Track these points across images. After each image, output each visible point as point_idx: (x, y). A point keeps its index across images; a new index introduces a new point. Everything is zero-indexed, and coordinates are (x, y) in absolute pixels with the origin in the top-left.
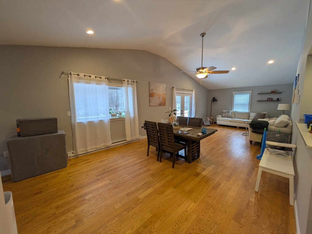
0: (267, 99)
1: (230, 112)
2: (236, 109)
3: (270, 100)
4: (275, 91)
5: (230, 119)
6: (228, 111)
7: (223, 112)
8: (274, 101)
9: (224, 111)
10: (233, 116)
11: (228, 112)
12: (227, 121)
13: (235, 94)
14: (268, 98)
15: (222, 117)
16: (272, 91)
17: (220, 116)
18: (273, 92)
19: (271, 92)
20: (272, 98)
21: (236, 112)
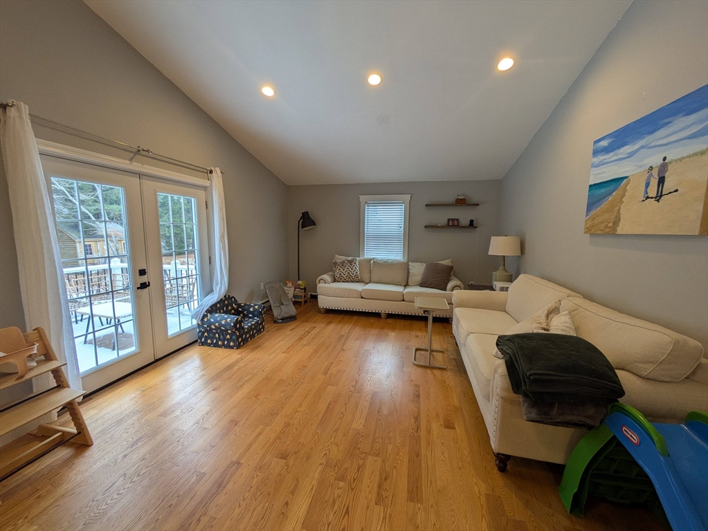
0: (446, 222)
1: (357, 264)
2: (372, 252)
3: (453, 224)
4: (464, 200)
5: (359, 287)
6: (350, 258)
7: (336, 263)
8: (464, 227)
9: (340, 258)
10: (366, 277)
11: (350, 262)
12: (350, 294)
13: (366, 203)
14: (449, 220)
15: (335, 281)
16: (459, 197)
17: (326, 277)
18: (461, 202)
19: (457, 200)
20: (458, 220)
21: (371, 260)
